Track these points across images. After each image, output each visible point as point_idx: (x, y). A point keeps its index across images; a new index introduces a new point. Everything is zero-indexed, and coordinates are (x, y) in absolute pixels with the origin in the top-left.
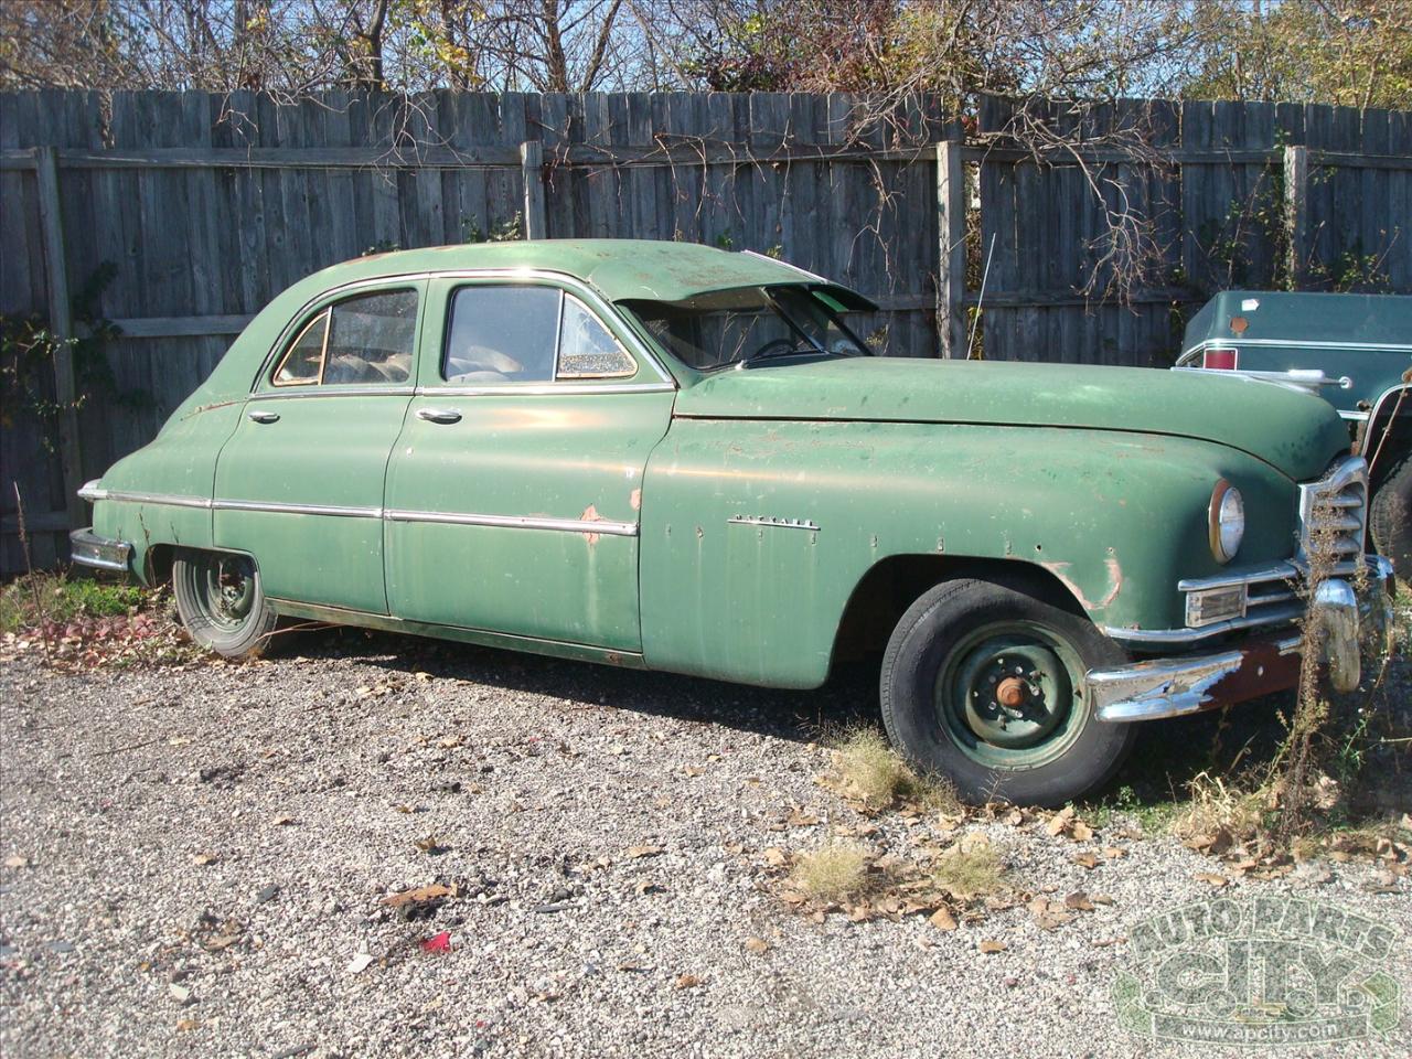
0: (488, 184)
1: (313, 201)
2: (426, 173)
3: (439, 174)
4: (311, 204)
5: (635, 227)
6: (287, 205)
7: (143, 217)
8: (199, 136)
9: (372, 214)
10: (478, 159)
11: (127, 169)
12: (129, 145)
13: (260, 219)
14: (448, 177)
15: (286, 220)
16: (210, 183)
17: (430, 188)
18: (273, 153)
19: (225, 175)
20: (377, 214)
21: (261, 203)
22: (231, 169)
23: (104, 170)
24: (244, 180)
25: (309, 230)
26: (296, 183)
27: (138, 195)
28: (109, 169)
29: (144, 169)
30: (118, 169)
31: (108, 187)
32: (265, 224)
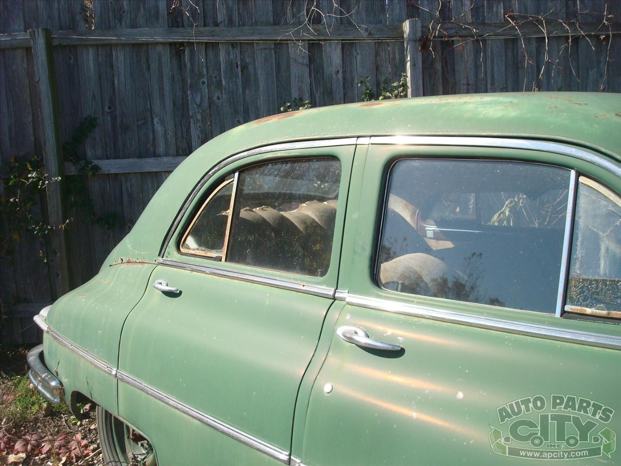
0: (377, 53)
1: (244, 68)
2: (331, 45)
3: (340, 46)
4: (242, 71)
6: (224, 72)
7: (116, 82)
8: (157, 18)
9: (289, 78)
10: (370, 34)
11: (104, 45)
12: (106, 26)
13: (203, 83)
14: (347, 48)
15: (224, 83)
16: (166, 55)
17: (333, 57)
18: (213, 31)
19: (177, 49)
20: (293, 78)
21: (205, 70)
22: (182, 44)
23: (86, 46)
24: (192, 52)
25: (241, 90)
26: (231, 53)
27: (112, 66)
28: (90, 45)
29: (117, 45)
30: (98, 46)
31: (89, 60)
32: (208, 86)
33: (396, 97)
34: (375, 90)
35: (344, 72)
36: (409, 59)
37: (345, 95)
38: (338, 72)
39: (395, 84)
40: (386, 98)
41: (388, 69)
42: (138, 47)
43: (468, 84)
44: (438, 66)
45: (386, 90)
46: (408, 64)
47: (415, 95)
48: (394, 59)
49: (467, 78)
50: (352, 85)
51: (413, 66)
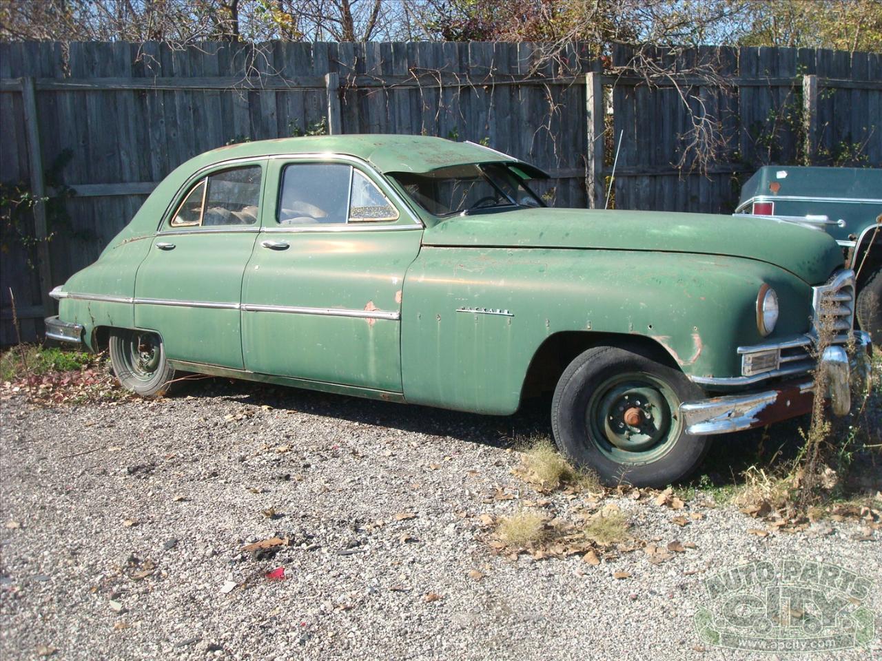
0: (305, 100)
1: (196, 110)
2: (267, 93)
3: (274, 94)
4: (194, 112)
5: (397, 126)
6: (179, 113)
7: (89, 121)
8: (123, 69)
9: (232, 118)
10: (298, 84)
11: (78, 91)
12: (79, 75)
13: (162, 122)
14: (280, 95)
15: (179, 122)
16: (131, 100)
17: (269, 102)
18: (170, 81)
19: (140, 94)
20: (235, 119)
21: (163, 112)
22: (144, 91)
23: (64, 91)
24: (152, 98)
25: (193, 129)
26: (185, 98)
27: (85, 108)
28: (68, 91)
29: (89, 91)
30: (73, 91)
31: (67, 102)
32: (166, 125)
33: (318, 134)
34: (303, 129)
35: (278, 115)
36: (329, 104)
37: (279, 133)
38: (273, 114)
39: (317, 125)
40: (309, 135)
41: (313, 113)
42: (107, 92)
43: (379, 125)
44: (356, 110)
45: (311, 129)
46: (329, 109)
47: (335, 132)
48: (319, 104)
49: (379, 120)
50: (285, 126)
51: (333, 110)
